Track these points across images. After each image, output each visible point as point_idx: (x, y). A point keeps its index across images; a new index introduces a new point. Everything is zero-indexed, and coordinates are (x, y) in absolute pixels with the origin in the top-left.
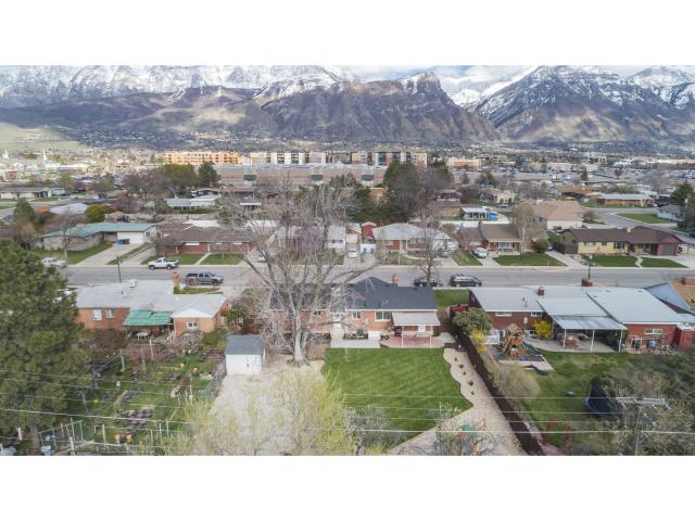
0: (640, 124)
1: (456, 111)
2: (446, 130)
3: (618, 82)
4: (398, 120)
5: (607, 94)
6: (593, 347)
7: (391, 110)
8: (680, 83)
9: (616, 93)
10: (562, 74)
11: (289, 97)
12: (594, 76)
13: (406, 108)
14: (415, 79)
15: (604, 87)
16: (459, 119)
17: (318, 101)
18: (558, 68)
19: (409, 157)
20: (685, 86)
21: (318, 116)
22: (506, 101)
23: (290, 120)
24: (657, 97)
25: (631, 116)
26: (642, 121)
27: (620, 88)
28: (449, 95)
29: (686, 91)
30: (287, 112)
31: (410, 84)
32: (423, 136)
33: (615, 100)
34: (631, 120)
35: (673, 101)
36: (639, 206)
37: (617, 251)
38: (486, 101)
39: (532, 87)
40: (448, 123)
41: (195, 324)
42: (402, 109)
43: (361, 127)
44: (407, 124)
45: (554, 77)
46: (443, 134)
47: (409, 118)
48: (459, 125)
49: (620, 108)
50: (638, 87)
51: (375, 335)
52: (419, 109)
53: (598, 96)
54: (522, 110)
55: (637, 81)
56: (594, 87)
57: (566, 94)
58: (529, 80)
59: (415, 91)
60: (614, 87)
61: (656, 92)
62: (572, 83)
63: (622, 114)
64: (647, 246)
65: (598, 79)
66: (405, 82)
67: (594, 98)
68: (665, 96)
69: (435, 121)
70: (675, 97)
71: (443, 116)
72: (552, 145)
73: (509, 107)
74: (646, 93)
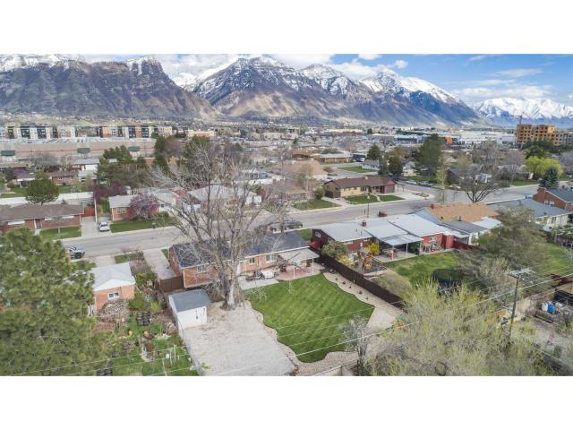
0: (312, 105)
1: (179, 91)
2: (172, 106)
3: (294, 74)
4: (128, 98)
5: (288, 82)
6: (407, 255)
7: (120, 88)
8: (331, 77)
9: (294, 82)
10: (256, 65)
11: (9, 72)
12: (278, 68)
13: (133, 87)
14: (139, 62)
15: (286, 76)
16: (181, 98)
17: (42, 77)
18: (253, 60)
19: (156, 129)
20: (335, 78)
21: (46, 92)
22: (217, 84)
23: (13, 94)
24: (319, 85)
25: (305, 98)
26: (312, 102)
27: (296, 78)
28: (170, 77)
29: (335, 83)
30: (9, 87)
31: (135, 66)
32: (152, 111)
33: (294, 86)
34: (305, 101)
35: (329, 90)
36: (345, 162)
37: (363, 193)
38: (201, 84)
39: (236, 73)
40: (173, 101)
41: (117, 294)
42: (131, 88)
43: (92, 103)
44: (135, 101)
45: (251, 67)
46: (169, 110)
47: (138, 95)
48: (182, 102)
49: (297, 93)
50: (307, 79)
51: (268, 273)
52: (145, 88)
53: (282, 84)
54: (230, 92)
55: (306, 73)
56: (278, 76)
57: (261, 81)
58: (233, 68)
59: (140, 73)
60: (292, 77)
61: (318, 82)
62: (263, 73)
63: (299, 96)
64: (377, 188)
65: (281, 71)
66: (130, 64)
67: (280, 85)
68: (324, 85)
69: (161, 99)
70: (329, 86)
71: (168, 94)
72: (255, 119)
73: (220, 90)
74: (312, 82)
